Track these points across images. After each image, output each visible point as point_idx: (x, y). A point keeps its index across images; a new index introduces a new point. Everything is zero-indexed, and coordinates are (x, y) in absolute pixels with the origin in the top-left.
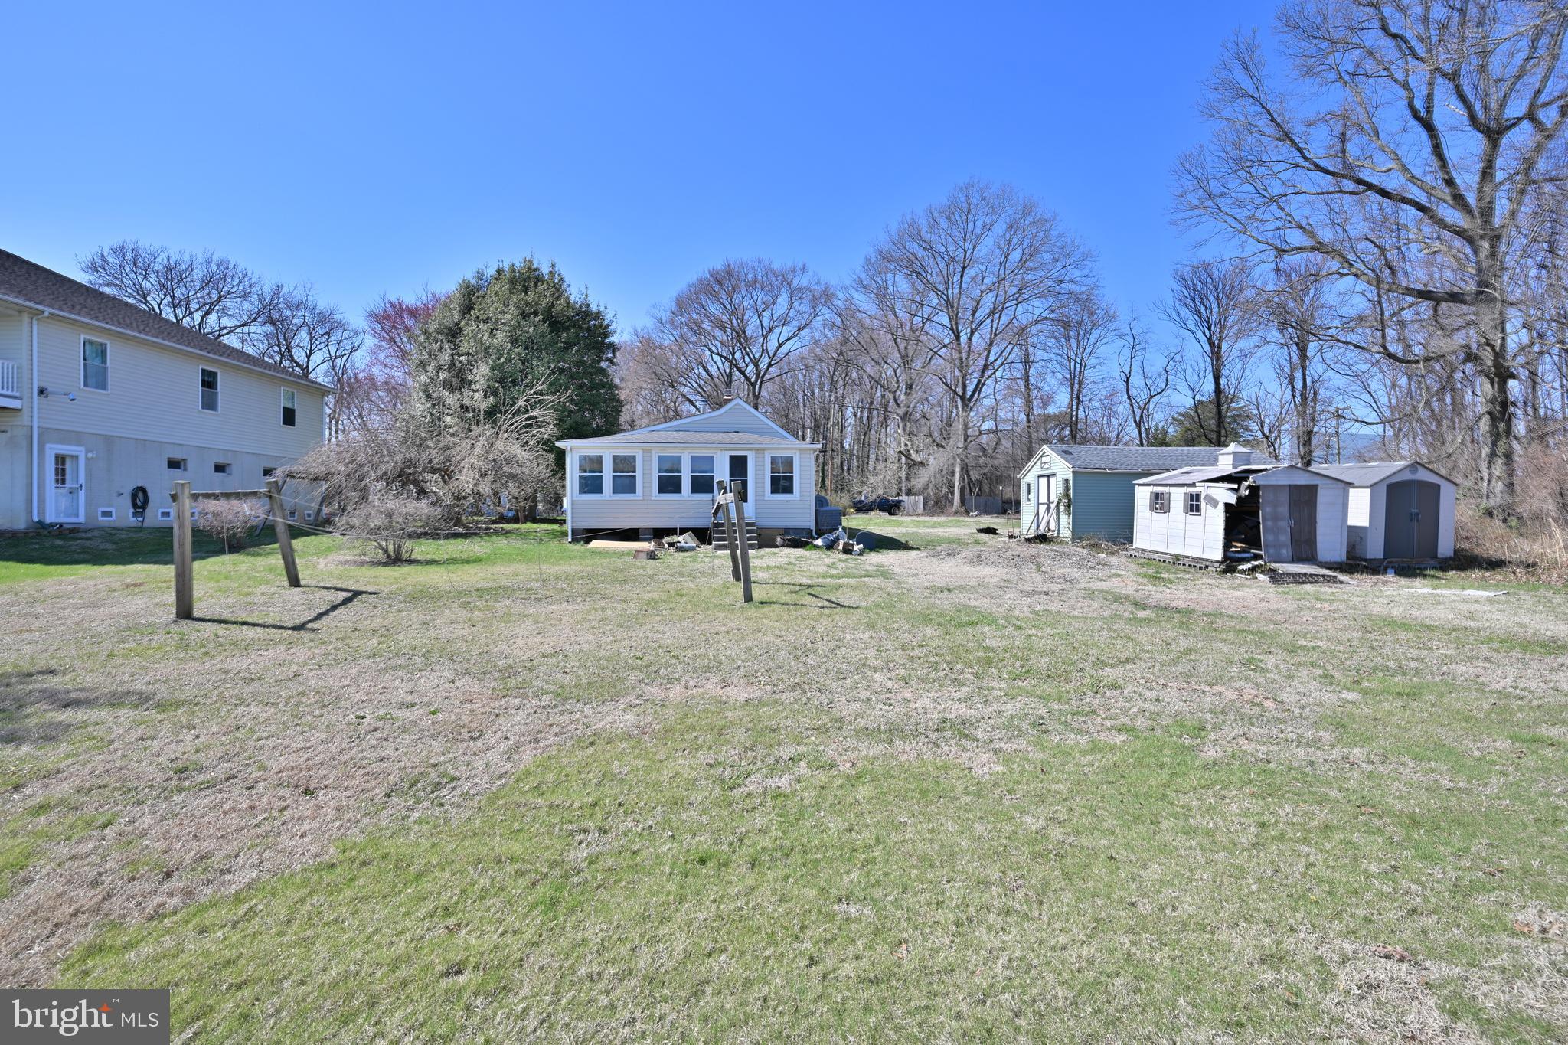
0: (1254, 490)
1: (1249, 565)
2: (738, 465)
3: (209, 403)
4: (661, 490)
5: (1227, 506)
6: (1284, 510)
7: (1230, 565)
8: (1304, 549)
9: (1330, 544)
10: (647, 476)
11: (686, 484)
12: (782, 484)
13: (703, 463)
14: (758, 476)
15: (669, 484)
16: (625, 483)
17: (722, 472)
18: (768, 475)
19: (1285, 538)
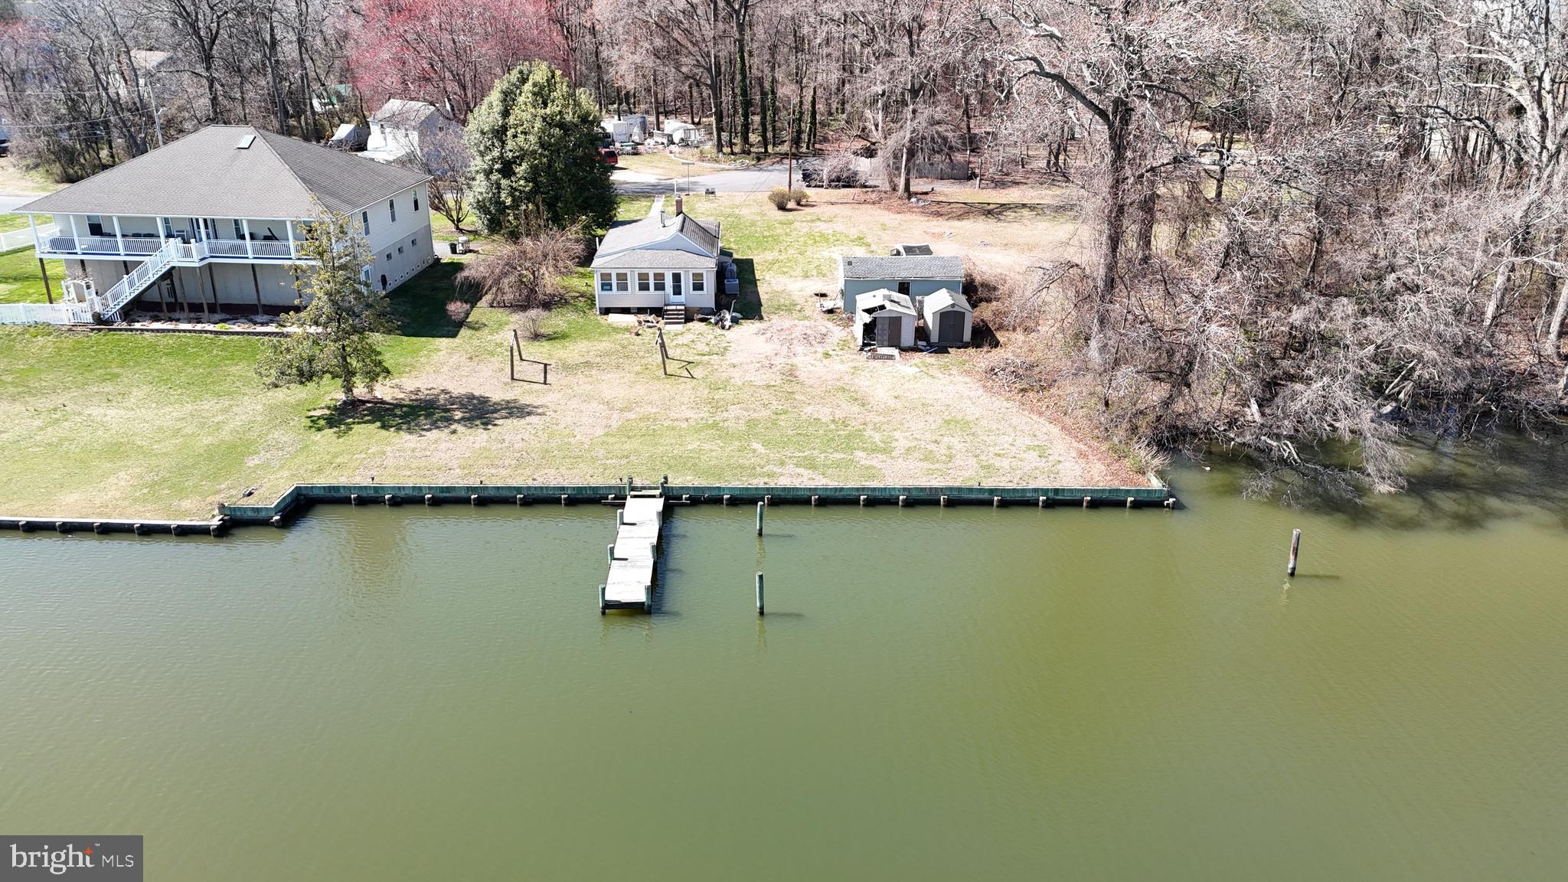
0: (874, 320)
1: (869, 348)
2: (677, 278)
3: (393, 219)
4: (640, 289)
5: (865, 325)
6: (886, 327)
7: (862, 350)
8: (894, 342)
9: (908, 337)
10: (633, 282)
11: (652, 286)
12: (698, 287)
13: (660, 277)
14: (687, 283)
15: (644, 287)
16: (623, 287)
17: (669, 282)
18: (691, 282)
19: (886, 338)
